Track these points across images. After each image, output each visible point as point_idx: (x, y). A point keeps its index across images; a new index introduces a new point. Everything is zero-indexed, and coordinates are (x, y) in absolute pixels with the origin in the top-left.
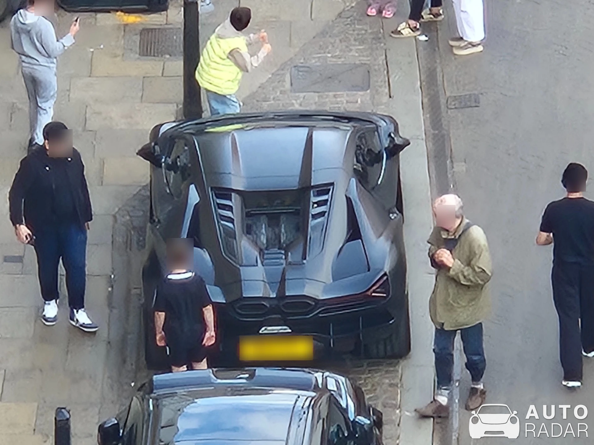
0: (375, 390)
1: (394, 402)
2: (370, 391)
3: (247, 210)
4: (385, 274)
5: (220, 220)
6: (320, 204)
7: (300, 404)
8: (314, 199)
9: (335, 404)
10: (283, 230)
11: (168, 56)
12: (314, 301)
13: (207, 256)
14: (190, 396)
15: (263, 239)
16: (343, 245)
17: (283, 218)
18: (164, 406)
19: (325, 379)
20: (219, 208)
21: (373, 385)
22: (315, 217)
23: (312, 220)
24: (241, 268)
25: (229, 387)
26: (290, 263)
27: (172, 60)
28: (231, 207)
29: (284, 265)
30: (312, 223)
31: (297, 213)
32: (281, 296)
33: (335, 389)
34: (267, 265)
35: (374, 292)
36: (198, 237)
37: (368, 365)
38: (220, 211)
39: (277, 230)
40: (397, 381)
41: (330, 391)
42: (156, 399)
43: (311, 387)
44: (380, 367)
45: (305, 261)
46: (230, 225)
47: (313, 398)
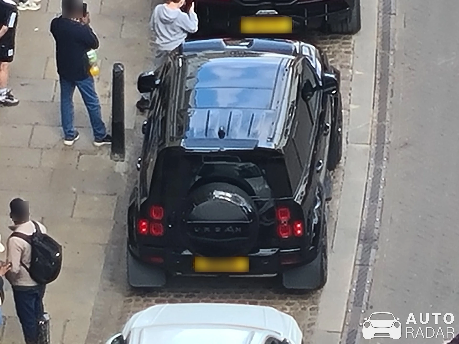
0: (335, 55)
1: (348, 64)
2: (331, 57)
7: (284, 64)
9: (308, 65)
14: (206, 57)
18: (189, 63)
19: (301, 47)
21: (333, 53)
25: (233, 52)
33: (308, 54)
37: (330, 38)
40: (350, 49)
41: (305, 56)
42: (184, 59)
43: (291, 53)
44: (339, 40)
47: (293, 60)
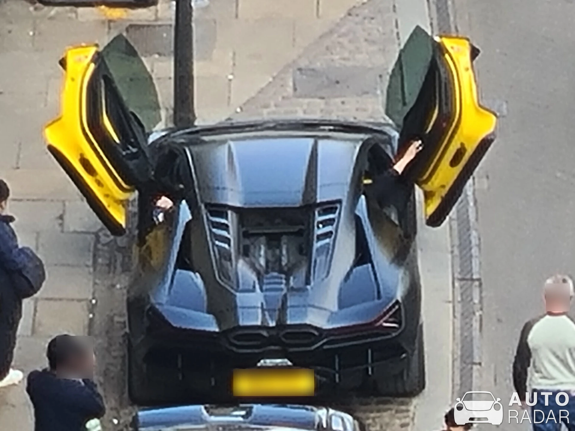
3: (244, 229)
4: (397, 302)
5: (214, 240)
6: (325, 223)
8: (319, 219)
10: (284, 252)
11: (157, 56)
12: (318, 332)
13: (199, 280)
15: (262, 262)
16: (351, 270)
17: (284, 239)
19: (329, 418)
20: (214, 227)
21: (381, 426)
22: (320, 237)
23: (317, 242)
24: (238, 294)
26: (293, 289)
27: (161, 61)
28: (227, 226)
29: (285, 291)
30: (317, 245)
31: (299, 233)
32: (281, 325)
33: (341, 429)
34: (267, 290)
35: (386, 322)
36: (189, 259)
37: (377, 403)
38: (214, 230)
39: (278, 252)
40: (408, 420)
43: (313, 426)
44: (390, 406)
45: (308, 287)
46: (226, 246)
